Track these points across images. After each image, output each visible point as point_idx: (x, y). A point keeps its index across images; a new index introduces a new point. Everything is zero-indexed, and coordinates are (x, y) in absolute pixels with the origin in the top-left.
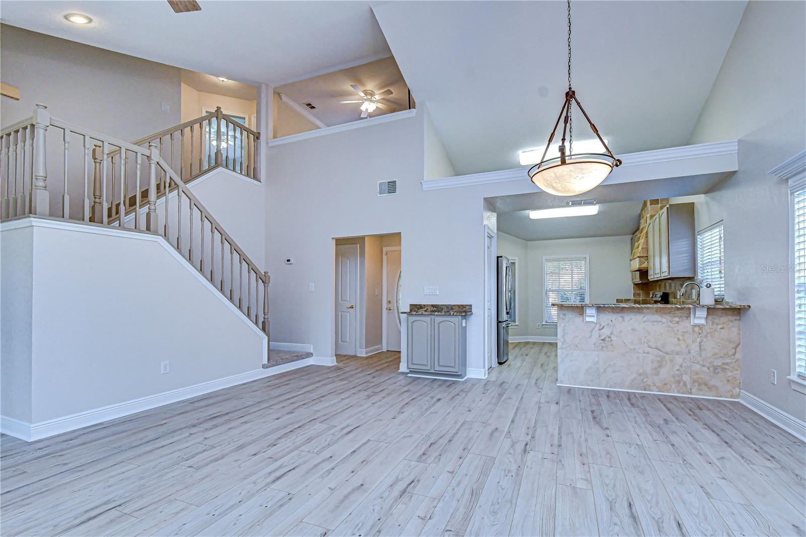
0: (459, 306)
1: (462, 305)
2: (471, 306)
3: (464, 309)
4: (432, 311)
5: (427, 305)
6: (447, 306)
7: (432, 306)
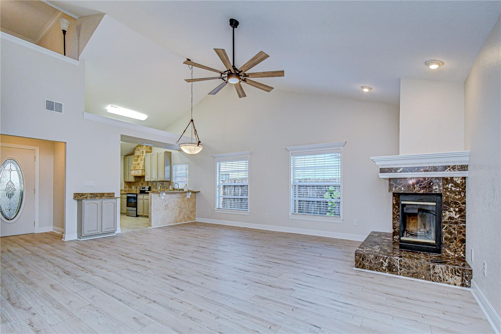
0: (108, 194)
1: (109, 193)
2: (114, 193)
3: (111, 195)
4: (91, 197)
5: (87, 194)
6: (101, 194)
7: (91, 194)
